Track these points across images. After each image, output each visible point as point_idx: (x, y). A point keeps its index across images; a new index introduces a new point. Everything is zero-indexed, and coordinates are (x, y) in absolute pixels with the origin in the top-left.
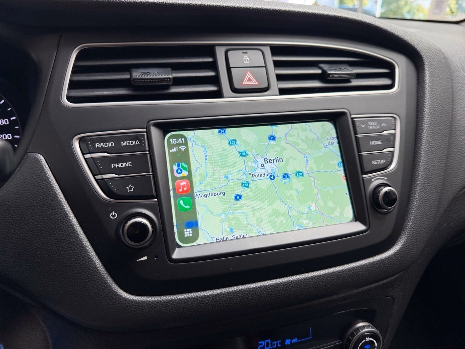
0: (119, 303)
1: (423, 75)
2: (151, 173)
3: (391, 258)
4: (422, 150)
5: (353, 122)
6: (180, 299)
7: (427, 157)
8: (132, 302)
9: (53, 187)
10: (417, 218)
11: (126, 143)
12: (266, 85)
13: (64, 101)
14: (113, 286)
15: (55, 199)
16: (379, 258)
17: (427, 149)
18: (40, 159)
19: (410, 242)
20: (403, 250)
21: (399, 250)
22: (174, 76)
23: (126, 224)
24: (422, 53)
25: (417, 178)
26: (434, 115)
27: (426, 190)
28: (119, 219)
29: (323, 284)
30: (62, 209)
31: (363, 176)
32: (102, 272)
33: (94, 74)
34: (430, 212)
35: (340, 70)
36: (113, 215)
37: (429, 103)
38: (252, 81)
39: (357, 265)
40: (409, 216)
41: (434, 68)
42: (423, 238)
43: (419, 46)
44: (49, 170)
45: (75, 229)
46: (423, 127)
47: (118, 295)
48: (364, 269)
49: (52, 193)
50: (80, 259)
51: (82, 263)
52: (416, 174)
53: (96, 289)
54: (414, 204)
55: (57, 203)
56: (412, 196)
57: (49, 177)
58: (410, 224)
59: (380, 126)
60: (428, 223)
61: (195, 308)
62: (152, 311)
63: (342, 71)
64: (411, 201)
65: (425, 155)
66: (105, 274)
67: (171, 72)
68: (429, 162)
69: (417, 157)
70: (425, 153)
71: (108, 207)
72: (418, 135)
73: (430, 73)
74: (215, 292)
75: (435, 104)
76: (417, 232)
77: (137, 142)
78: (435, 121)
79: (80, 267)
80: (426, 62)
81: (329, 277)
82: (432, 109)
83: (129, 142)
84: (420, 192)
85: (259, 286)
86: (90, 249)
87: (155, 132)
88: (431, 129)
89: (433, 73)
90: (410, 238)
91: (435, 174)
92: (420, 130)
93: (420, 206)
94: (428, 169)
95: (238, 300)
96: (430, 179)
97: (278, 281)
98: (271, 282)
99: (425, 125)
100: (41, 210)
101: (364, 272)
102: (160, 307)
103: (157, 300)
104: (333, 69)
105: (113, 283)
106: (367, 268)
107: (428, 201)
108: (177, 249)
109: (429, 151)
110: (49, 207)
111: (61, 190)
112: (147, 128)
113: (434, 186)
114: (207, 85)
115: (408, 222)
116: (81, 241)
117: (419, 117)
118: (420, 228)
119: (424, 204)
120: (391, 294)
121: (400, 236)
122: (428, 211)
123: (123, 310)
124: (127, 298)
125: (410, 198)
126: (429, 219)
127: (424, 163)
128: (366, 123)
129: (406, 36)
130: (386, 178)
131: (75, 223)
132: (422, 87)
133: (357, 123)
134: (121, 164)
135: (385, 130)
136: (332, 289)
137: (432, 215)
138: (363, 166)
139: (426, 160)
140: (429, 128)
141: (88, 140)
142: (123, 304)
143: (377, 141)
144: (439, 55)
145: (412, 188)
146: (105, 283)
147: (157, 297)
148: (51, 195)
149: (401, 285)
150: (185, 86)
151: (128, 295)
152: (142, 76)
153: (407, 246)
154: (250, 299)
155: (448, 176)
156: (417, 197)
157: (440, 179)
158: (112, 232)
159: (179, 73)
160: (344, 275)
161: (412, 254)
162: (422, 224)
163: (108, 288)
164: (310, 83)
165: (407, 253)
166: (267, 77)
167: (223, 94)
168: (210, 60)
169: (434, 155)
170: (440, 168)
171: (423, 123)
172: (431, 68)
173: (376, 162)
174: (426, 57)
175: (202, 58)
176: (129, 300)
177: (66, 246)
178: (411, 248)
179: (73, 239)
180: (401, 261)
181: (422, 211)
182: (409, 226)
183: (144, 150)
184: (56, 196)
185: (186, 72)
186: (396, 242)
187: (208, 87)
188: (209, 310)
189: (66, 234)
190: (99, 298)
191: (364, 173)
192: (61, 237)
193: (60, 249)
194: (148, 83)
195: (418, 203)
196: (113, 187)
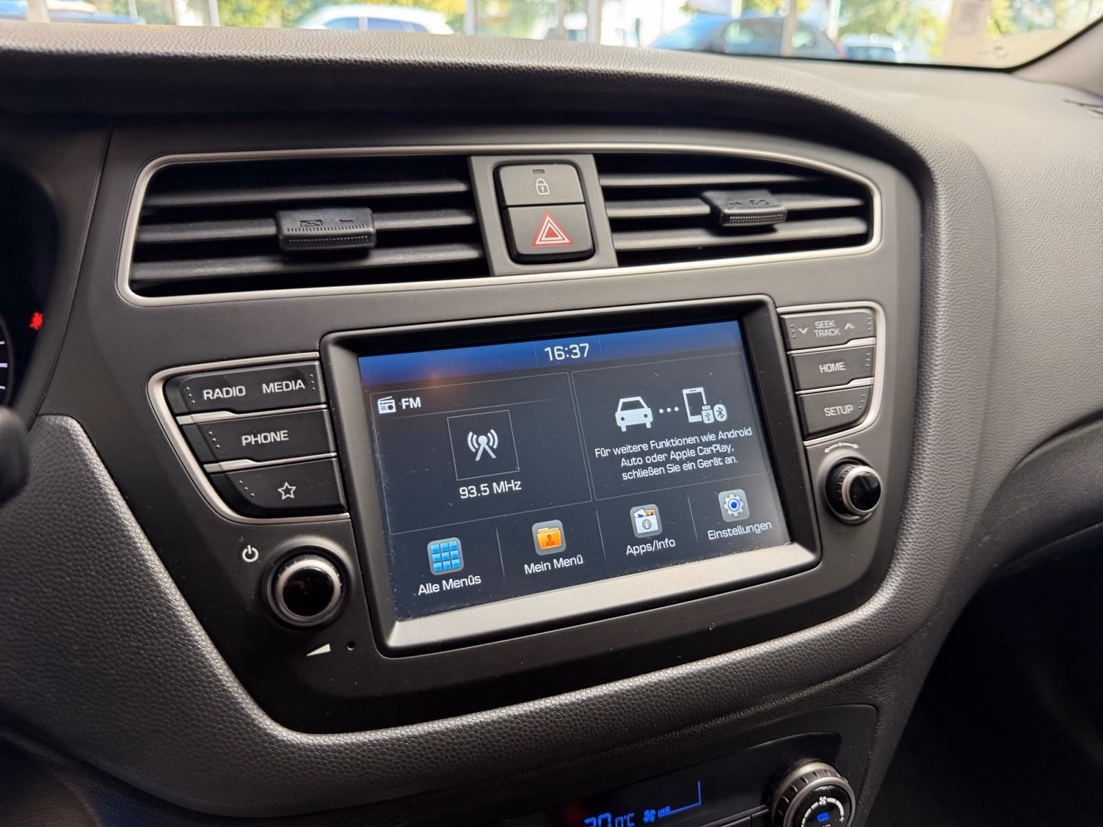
0: (269, 754)
1: (934, 211)
2: (333, 454)
3: (869, 621)
4: (933, 380)
5: (781, 322)
6: (407, 737)
7: (943, 395)
8: (300, 749)
9: (106, 494)
10: (924, 531)
11: (273, 388)
12: (587, 246)
13: (123, 289)
14: (254, 716)
15: (112, 521)
16: (845, 622)
17: (945, 376)
18: (73, 431)
19: (911, 585)
20: (897, 602)
21: (888, 603)
22: (377, 228)
23: (281, 574)
24: (930, 161)
25: (923, 442)
26: (958, 301)
27: (944, 468)
28: (264, 562)
29: (723, 685)
30: (130, 545)
31: (806, 443)
32: (230, 684)
33: (191, 225)
34: (953, 515)
35: (751, 205)
36: (250, 554)
37: (948, 274)
38: (557, 236)
39: (797, 640)
40: (908, 527)
41: (956, 196)
42: (938, 574)
43: (924, 146)
44: (95, 454)
45: (162, 588)
46: (935, 328)
47: (267, 735)
48: (812, 649)
49: (104, 507)
50: (177, 656)
51: (180, 667)
52: (922, 432)
53: (215, 725)
54: (918, 499)
55: (117, 530)
56: (913, 483)
57: (95, 470)
59: (842, 330)
60: (948, 540)
61: (442, 754)
62: (345, 768)
63: (756, 208)
64: (912, 494)
65: (940, 391)
66: (235, 689)
67: (370, 218)
68: (949, 405)
69: (923, 395)
70: (940, 387)
71: (240, 536)
72: (924, 347)
73: (947, 208)
74: (487, 717)
75: (959, 276)
76: (924, 562)
77: (300, 384)
78: (962, 313)
79: (177, 675)
80: (940, 181)
81: (737, 670)
82: (954, 288)
83: (281, 385)
85: (584, 698)
87: (340, 360)
88: (952, 332)
89: (954, 206)
90: (910, 576)
91: (962, 432)
92: (928, 334)
93: (932, 504)
94: (947, 422)
95: (538, 732)
96: (952, 444)
97: (625, 685)
98: (610, 688)
99: (939, 325)
100: (80, 547)
101: (813, 655)
102: (363, 756)
103: (355, 741)
104: (737, 203)
105: (255, 707)
106: (819, 645)
107: (948, 492)
108: (397, 624)
109: (950, 381)
110: (99, 541)
111: (125, 499)
112: (321, 350)
113: (961, 458)
114: (455, 246)
115: (905, 540)
116: (176, 616)
117: (927, 307)
118: (932, 553)
119: (939, 499)
120: (870, 697)
121: (888, 571)
122: (948, 514)
123: (280, 768)
124: (288, 741)
125: (910, 487)
126: (951, 532)
127: (938, 408)
128: (810, 324)
129: (896, 125)
130: (855, 446)
131: (161, 575)
132: (932, 239)
133: (789, 325)
134: (263, 435)
135: (851, 338)
136: (743, 695)
137: (958, 523)
138: (806, 420)
139: (942, 401)
140: (948, 330)
141: (185, 382)
142: (278, 754)
143: (835, 363)
144: (967, 164)
145: (914, 464)
146: (237, 710)
147: (356, 733)
148: (102, 513)
149: (893, 677)
150: (405, 250)
151: (290, 732)
152: (305, 230)
153: (905, 592)
154: (564, 728)
155: (989, 434)
156: (924, 484)
157: (974, 442)
158: (248, 592)
159: (389, 219)
160: (769, 665)
161: (914, 611)
162: (935, 542)
163: (242, 720)
164: (686, 236)
165: (905, 608)
166: (590, 226)
167: (492, 267)
168: (460, 187)
169: (959, 389)
170: (973, 418)
171: (935, 320)
172: (951, 194)
173: (834, 411)
174: (939, 171)
175: (441, 184)
176: (293, 746)
177: (142, 628)
178: (912, 597)
179: (157, 613)
180: (893, 626)
181: (935, 514)
182: (908, 550)
183: (315, 402)
184: (114, 515)
185: (406, 218)
186: (880, 586)
187: (456, 250)
188: (474, 757)
189: (141, 600)
190: (224, 742)
191: (807, 436)
192: (130, 609)
193: (128, 637)
194: (319, 245)
195: (926, 498)
196: (245, 490)
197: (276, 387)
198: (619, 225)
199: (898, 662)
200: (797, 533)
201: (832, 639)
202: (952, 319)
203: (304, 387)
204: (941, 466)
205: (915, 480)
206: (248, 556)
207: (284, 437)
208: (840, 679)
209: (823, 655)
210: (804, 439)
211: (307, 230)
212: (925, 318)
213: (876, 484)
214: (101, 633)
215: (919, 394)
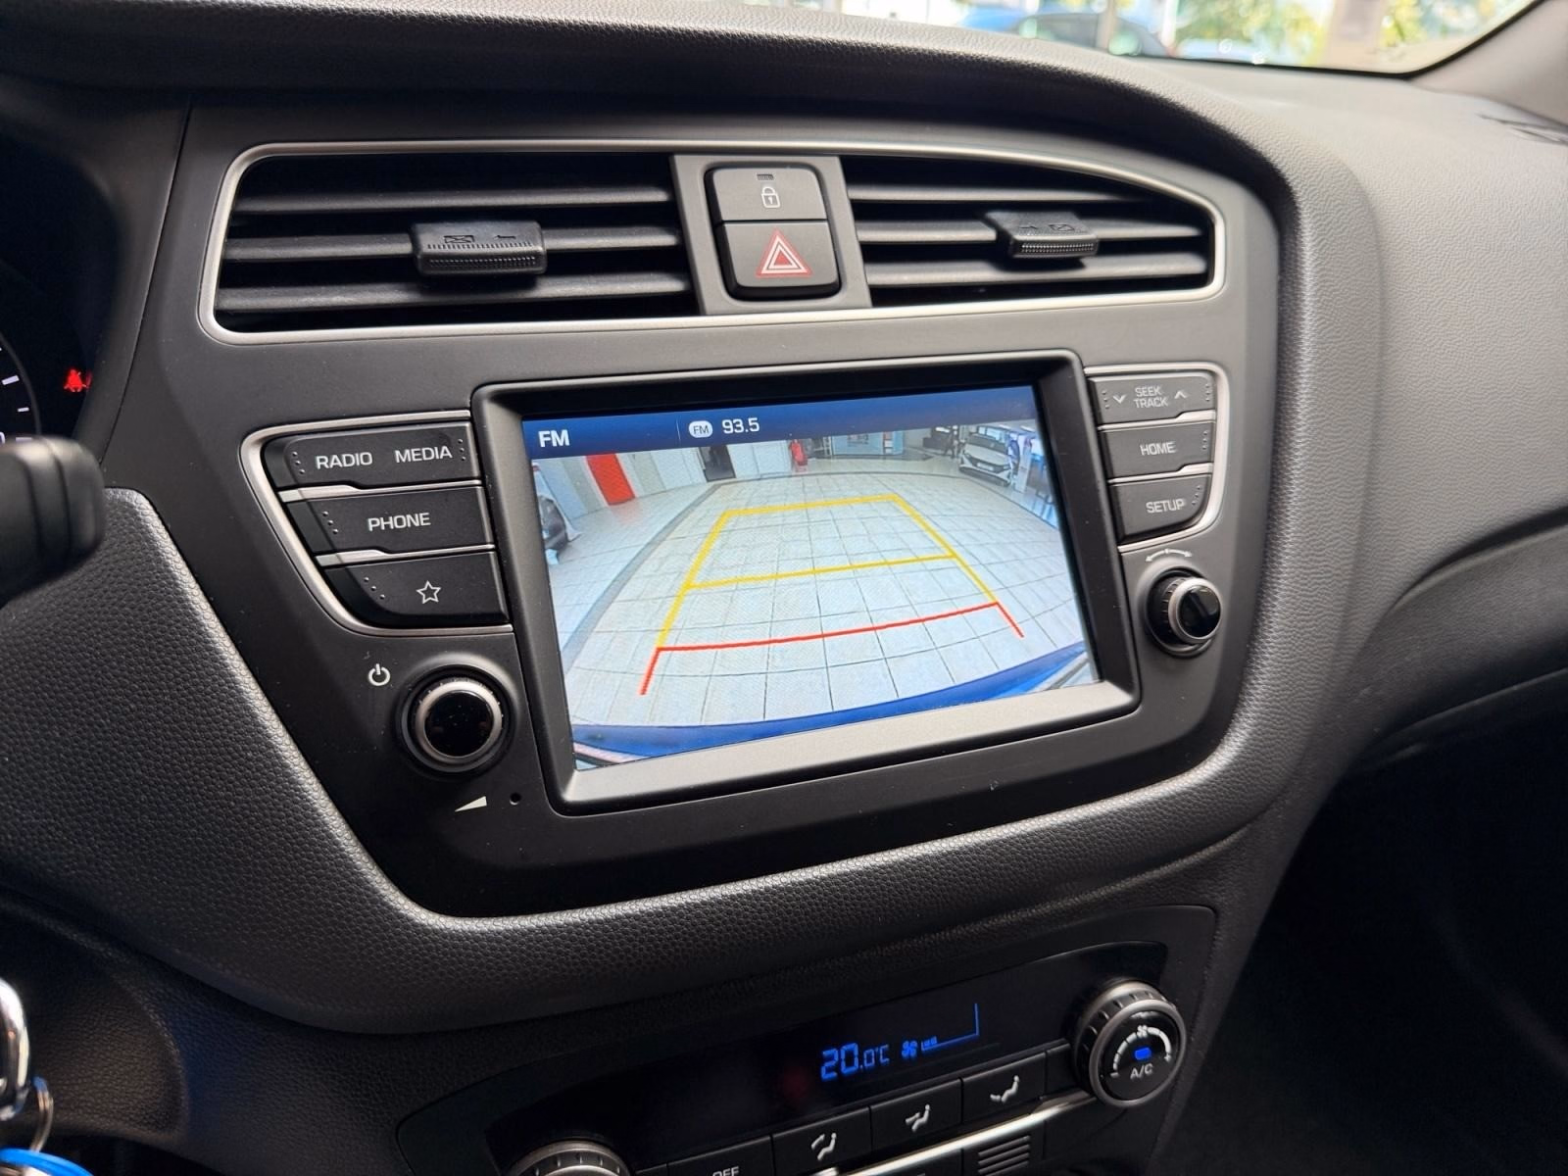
0: (403, 942)
1: (1296, 245)
2: (491, 546)
3: (1205, 788)
4: (1293, 469)
5: (1091, 388)
6: (589, 922)
7: (1307, 489)
8: (445, 936)
9: (183, 593)
10: (1279, 670)
11: (409, 455)
12: (832, 278)
13: (208, 323)
14: (382, 892)
15: (192, 629)
16: (1173, 788)
17: (1309, 465)
18: (139, 508)
19: (1262, 741)
20: (1242, 763)
21: (1231, 765)
22: (549, 248)
23: (422, 700)
24: (1291, 178)
25: (1279, 551)
26: (1328, 365)
27: (1306, 587)
28: (398, 687)
29: (1008, 864)
30: (216, 661)
31: (1122, 548)
32: (350, 849)
33: (296, 239)
34: (1318, 651)
35: (1050, 230)
36: (379, 676)
37: (1313, 329)
38: (790, 263)
39: (1109, 808)
40: (1258, 664)
42: (1297, 729)
43: (1283, 158)
44: (169, 540)
45: (260, 719)
46: (1296, 401)
47: (401, 916)
48: (1127, 821)
49: (181, 610)
50: (279, 810)
51: (284, 825)
52: (1277, 539)
53: (330, 902)
54: (1271, 627)
55: (199, 641)
56: (1264, 606)
57: (170, 561)
58: (1261, 689)
59: (1171, 399)
60: (1313, 685)
61: (635, 946)
62: (505, 962)
63: (1057, 234)
64: (1263, 620)
65: (1302, 483)
66: (358, 855)
67: (538, 235)
68: (1313, 503)
69: (1279, 489)
70: (1302, 478)
71: (363, 652)
72: (1281, 426)
73: (1314, 241)
74: (696, 897)
75: (1329, 332)
76: (1280, 711)
77: (445, 452)
78: (1332, 383)
79: (279, 836)
80: (1305, 205)
81: (1027, 845)
82: (1322, 349)
83: (420, 452)
84: (1288, 593)
85: (824, 875)
86: (310, 781)
87: (497, 421)
88: (1319, 406)
89: (1322, 240)
90: (1260, 730)
91: (1331, 541)
92: (1286, 409)
93: (1290, 634)
94: (1311, 526)
95: (763, 919)
96: (1318, 556)
97: (878, 859)
98: (858, 864)
99: (1301, 396)
100: (148, 665)
101: (1129, 829)
102: (529, 947)
103: (519, 927)
104: (1031, 227)
105: (384, 880)
106: (1137, 817)
107: (1311, 620)
108: (575, 773)
109: (1315, 471)
110: (175, 655)
111: (209, 601)
112: (473, 408)
113: (1329, 575)
114: (652, 275)
115: (1253, 682)
116: (277, 757)
117: (1286, 373)
118: (1290, 700)
119: (1300, 629)
120: (1207, 896)
121: (1231, 723)
122: (1311, 649)
123: (417, 961)
124: (428, 925)
125: (1261, 611)
126: (1316, 673)
127: (1298, 506)
128: (1129, 391)
129: (1247, 128)
130: (1187, 554)
131: (258, 703)
132: (1293, 283)
133: (1100, 392)
134: (396, 518)
135: (1184, 410)
136: (1035, 882)
137: (1324, 662)
138: (1121, 517)
139: (1304, 497)
140: (1313, 404)
141: (292, 445)
142: (416, 943)
143: (1163, 442)
144: (1342, 186)
145: (1266, 582)
146: (359, 883)
147: (520, 917)
148: (179, 618)
149: (1236, 871)
150: (585, 279)
151: (431, 914)
152: (451, 247)
153: (1254, 751)
154: (797, 913)
155: (1368, 546)
156: (1279, 608)
157: (1347, 556)
158: (376, 726)
159: (562, 237)
160: (1070, 839)
161: (1266, 777)
162: (1294, 686)
163: (367, 896)
164: (963, 270)
165: (1253, 772)
166: (835, 250)
167: (703, 303)
168: (659, 196)
169: (1329, 483)
170: (1347, 523)
171: (1297, 390)
172: (1320, 223)
173: (1159, 506)
174: (1303, 191)
175: (634, 191)
176: (436, 932)
177: (232, 773)
178: (1263, 757)
179: (253, 752)
180: (1237, 795)
181: (1294, 648)
182: (1258, 694)
183: (465, 476)
184: (196, 621)
185: (586, 236)
186: (1220, 742)
187: (654, 280)
188: (677, 950)
189: (232, 735)
190: (343, 926)
191: (1123, 539)
192: (217, 747)
193: (213, 783)
194: (470, 268)
195: (1282, 626)
196: (373, 590)
197: (414, 455)
198: (873, 253)
199: (1244, 851)
200: (1108, 666)
201: (1154, 809)
202: (1319, 389)
203: (451, 456)
204: (1302, 585)
205: (1268, 602)
206: (376, 677)
207: (424, 521)
208: (1166, 870)
209: (1142, 830)
210: (1119, 543)
211: (453, 248)
212: (1283, 388)
213: (1215, 611)
214: (178, 778)
215: (1274, 488)
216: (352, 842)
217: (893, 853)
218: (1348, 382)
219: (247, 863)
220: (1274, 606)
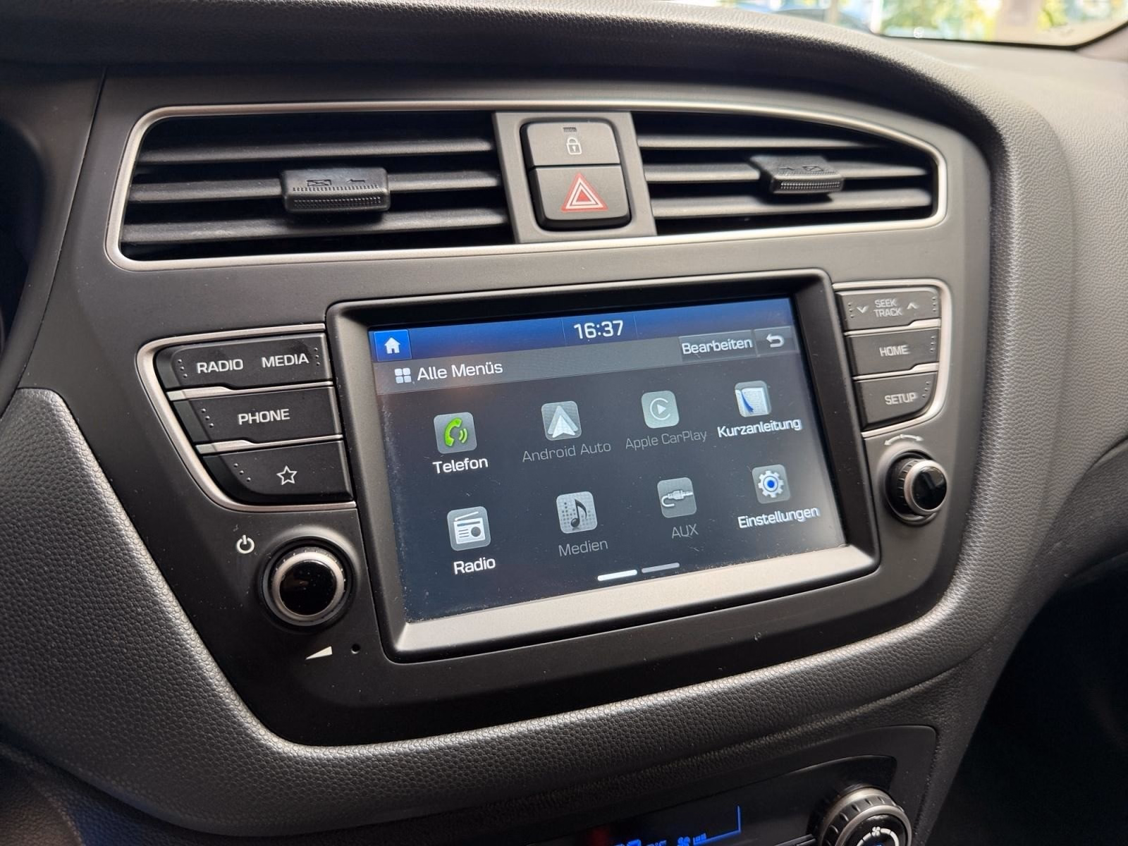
0: (263, 767)
1: (1006, 181)
2: (339, 436)
3: (932, 633)
4: (1004, 367)
5: (838, 300)
6: (416, 752)
7: (1015, 384)
8: (297, 763)
9: (89, 475)
10: (993, 534)
11: (274, 361)
12: (623, 212)
13: (113, 253)
14: (247, 725)
15: (95, 505)
16: (905, 634)
17: (1018, 363)
18: (55, 406)
19: (978, 594)
20: (962, 612)
21: (953, 614)
22: (392, 189)
23: (278, 567)
24: (1001, 127)
25: (993, 435)
26: (1033, 281)
27: (1015, 465)
28: (260, 554)
29: (769, 702)
30: (113, 533)
31: (865, 434)
32: (220, 689)
33: (188, 184)
34: (1025, 517)
35: (804, 171)
36: (245, 545)
37: (1020, 250)
38: (589, 200)
39: (852, 652)
40: (975, 529)
41: (1031, 165)
42: (1007, 582)
43: (995, 111)
44: (78, 431)
45: (148, 580)
46: (1006, 310)
47: (261, 746)
48: (867, 663)
49: (86, 490)
50: (163, 656)
51: (166, 669)
52: (991, 425)
53: (203, 733)
54: (986, 499)
55: (100, 515)
56: (981, 481)
57: (78, 449)
58: (978, 550)
59: (904, 310)
60: (1019, 545)
61: (455, 772)
62: (347, 784)
63: (809, 174)
64: (980, 493)
65: (1012, 379)
66: (227, 694)
67: (384, 179)
68: (1021, 396)
69: (993, 384)
70: (1012, 375)
71: (232, 525)
72: (994, 331)
73: (1020, 178)
74: (506, 731)
75: (1033, 254)
76: (993, 568)
77: (303, 359)
78: (1036, 295)
79: (163, 678)
80: (1013, 149)
81: (785, 685)
82: (1027, 267)
83: (283, 358)
84: (1000, 470)
85: (613, 713)
86: (188, 632)
87: (348, 332)
88: (1025, 315)
89: (1027, 178)
90: (977, 585)
91: (1035, 426)
92: (998, 317)
93: (1001, 504)
94: (1019, 414)
95: (561, 749)
96: (1024, 439)
97: (659, 699)
98: (643, 703)
99: (1011, 307)
100: (59, 534)
101: (869, 669)
102: (367, 772)
103: (359, 755)
104: (788, 168)
105: (248, 714)
106: (875, 659)
107: (1019, 492)
108: (407, 625)
109: (1022, 368)
110: (80, 527)
111: (110, 482)
112: (327, 322)
113: (1034, 454)
114: (477, 210)
115: (972, 544)
116: (163, 612)
117: (997, 287)
118: (1001, 559)
119: (1010, 499)
120: (930, 717)
121: (953, 578)
122: (1019, 516)
123: (275, 783)
124: (284, 753)
125: (978, 485)
126: (1023, 536)
127: (1009, 398)
128: (871, 301)
129: (964, 87)
130: (918, 439)
131: (147, 566)
132: (1003, 213)
133: (846, 304)
134: (261, 413)
135: (914, 319)
136: (791, 713)
137: (1029, 526)
138: (864, 408)
139: (1014, 390)
140: (1021, 313)
141: (177, 354)
142: (273, 768)
143: (898, 345)
144: (1041, 133)
145: (982, 460)
146: (228, 718)
147: (360, 747)
148: (84, 496)
149: (954, 696)
150: (422, 214)
151: (287, 744)
152: (312, 189)
153: (971, 602)
154: (590, 746)
155: (1064, 429)
156: (993, 482)
157: (1048, 438)
158: (242, 588)
159: (404, 180)
160: (820, 680)
161: (981, 623)
162: (1005, 547)
163: (234, 729)
164: (732, 204)
165: (971, 619)
166: (626, 190)
167: (517, 234)
168: (483, 146)
169: (1033, 378)
170: (1048, 411)
171: (1006, 301)
172: (1025, 164)
173: (896, 399)
174: (1011, 138)
175: (463, 142)
176: (289, 759)
177: (125, 625)
178: (979, 607)
179: (142, 608)
180: (957, 639)
181: (1005, 516)
182: (975, 554)
183: (319, 378)
184: (97, 499)
185: (423, 179)
186: (943, 594)
187: (478, 215)
188: (490, 775)
189: (125, 594)
190: (214, 754)
191: (865, 426)
192: (113, 603)
193: (110, 634)
194: (327, 207)
195: (995, 498)
196: (241, 474)
197: (277, 361)
199: (960, 680)
200: (854, 534)
201: (890, 652)
202: (1026, 300)
203: (308, 362)
204: (1012, 463)
205: (984, 477)
206: (243, 547)
207: (285, 416)
208: (896, 697)
209: (880, 670)
210: (863, 430)
211: (314, 190)
212: (995, 300)
213: (942, 481)
214: (81, 629)
215: (988, 383)
216: (222, 683)
217: (672, 693)
218: (1049, 294)
219: (136, 699)
220: (989, 481)
